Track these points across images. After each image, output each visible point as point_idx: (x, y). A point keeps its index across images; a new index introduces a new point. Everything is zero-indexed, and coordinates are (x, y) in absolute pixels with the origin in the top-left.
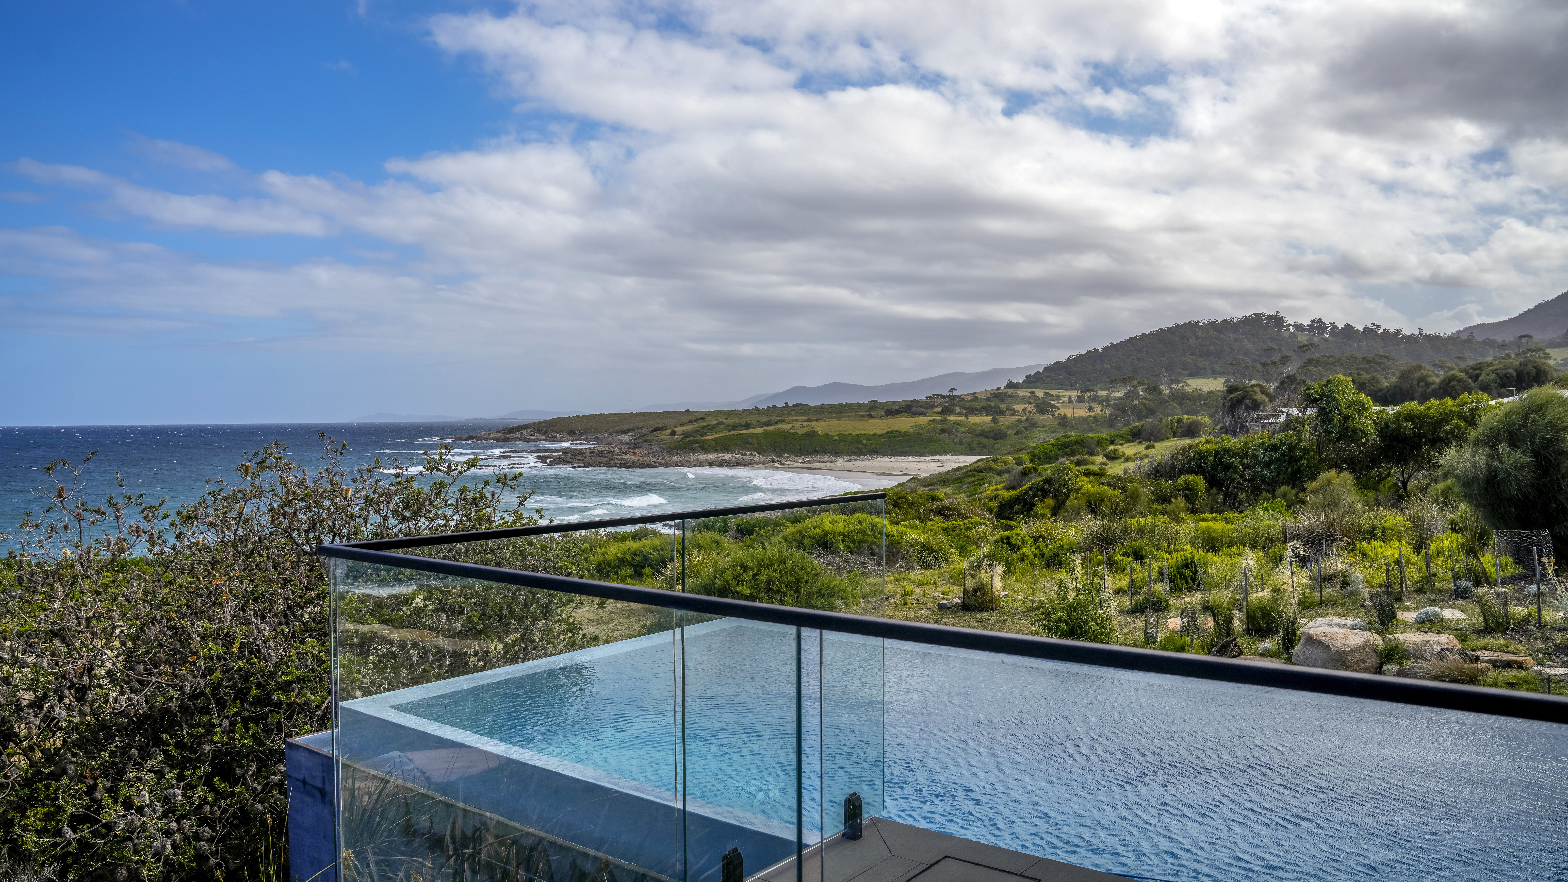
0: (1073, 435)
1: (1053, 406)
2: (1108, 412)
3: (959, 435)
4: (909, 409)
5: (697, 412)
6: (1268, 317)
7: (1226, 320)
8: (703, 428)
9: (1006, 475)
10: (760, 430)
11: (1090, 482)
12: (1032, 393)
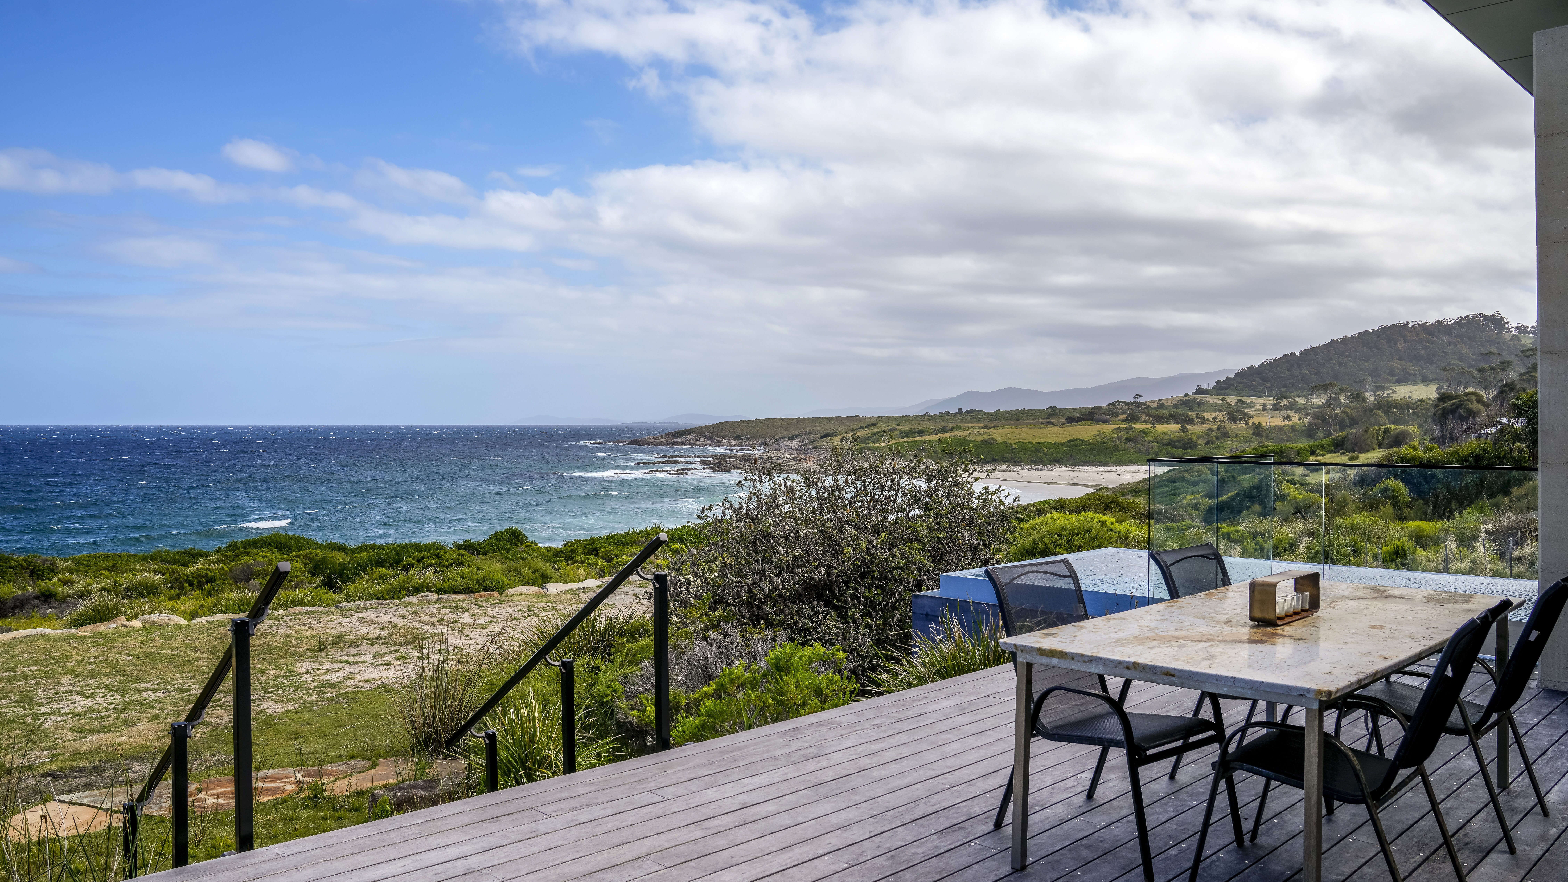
0: (1271, 445)
1: (1246, 414)
2: (1306, 421)
3: (1146, 444)
4: (1091, 416)
5: (866, 418)
6: (1487, 318)
7: (1438, 322)
8: (875, 434)
9: (1202, 485)
10: (935, 437)
11: (1297, 489)
12: (1222, 400)
